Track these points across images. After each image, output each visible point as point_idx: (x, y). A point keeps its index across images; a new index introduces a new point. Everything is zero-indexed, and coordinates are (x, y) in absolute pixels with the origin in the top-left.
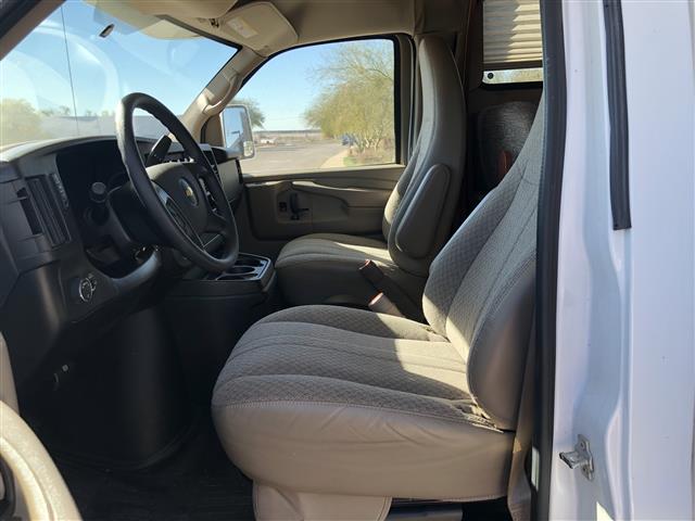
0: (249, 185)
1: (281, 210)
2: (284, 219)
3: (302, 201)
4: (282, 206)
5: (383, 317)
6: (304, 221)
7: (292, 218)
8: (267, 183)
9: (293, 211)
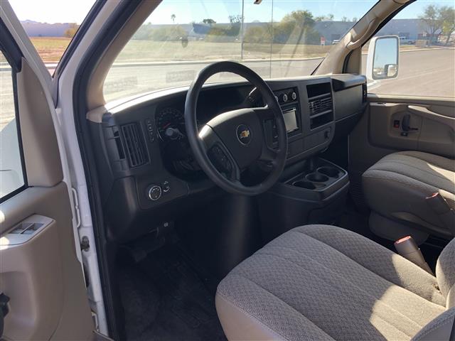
0: (372, 104)
1: (395, 126)
2: (394, 134)
3: (414, 122)
4: (396, 123)
5: (398, 259)
6: (411, 138)
7: (402, 135)
8: (387, 105)
9: (404, 129)
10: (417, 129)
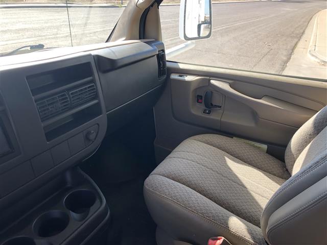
0: (173, 76)
1: (198, 101)
3: (216, 100)
4: (199, 98)
7: (205, 112)
9: (207, 106)
10: (220, 107)
